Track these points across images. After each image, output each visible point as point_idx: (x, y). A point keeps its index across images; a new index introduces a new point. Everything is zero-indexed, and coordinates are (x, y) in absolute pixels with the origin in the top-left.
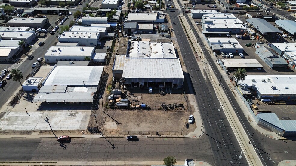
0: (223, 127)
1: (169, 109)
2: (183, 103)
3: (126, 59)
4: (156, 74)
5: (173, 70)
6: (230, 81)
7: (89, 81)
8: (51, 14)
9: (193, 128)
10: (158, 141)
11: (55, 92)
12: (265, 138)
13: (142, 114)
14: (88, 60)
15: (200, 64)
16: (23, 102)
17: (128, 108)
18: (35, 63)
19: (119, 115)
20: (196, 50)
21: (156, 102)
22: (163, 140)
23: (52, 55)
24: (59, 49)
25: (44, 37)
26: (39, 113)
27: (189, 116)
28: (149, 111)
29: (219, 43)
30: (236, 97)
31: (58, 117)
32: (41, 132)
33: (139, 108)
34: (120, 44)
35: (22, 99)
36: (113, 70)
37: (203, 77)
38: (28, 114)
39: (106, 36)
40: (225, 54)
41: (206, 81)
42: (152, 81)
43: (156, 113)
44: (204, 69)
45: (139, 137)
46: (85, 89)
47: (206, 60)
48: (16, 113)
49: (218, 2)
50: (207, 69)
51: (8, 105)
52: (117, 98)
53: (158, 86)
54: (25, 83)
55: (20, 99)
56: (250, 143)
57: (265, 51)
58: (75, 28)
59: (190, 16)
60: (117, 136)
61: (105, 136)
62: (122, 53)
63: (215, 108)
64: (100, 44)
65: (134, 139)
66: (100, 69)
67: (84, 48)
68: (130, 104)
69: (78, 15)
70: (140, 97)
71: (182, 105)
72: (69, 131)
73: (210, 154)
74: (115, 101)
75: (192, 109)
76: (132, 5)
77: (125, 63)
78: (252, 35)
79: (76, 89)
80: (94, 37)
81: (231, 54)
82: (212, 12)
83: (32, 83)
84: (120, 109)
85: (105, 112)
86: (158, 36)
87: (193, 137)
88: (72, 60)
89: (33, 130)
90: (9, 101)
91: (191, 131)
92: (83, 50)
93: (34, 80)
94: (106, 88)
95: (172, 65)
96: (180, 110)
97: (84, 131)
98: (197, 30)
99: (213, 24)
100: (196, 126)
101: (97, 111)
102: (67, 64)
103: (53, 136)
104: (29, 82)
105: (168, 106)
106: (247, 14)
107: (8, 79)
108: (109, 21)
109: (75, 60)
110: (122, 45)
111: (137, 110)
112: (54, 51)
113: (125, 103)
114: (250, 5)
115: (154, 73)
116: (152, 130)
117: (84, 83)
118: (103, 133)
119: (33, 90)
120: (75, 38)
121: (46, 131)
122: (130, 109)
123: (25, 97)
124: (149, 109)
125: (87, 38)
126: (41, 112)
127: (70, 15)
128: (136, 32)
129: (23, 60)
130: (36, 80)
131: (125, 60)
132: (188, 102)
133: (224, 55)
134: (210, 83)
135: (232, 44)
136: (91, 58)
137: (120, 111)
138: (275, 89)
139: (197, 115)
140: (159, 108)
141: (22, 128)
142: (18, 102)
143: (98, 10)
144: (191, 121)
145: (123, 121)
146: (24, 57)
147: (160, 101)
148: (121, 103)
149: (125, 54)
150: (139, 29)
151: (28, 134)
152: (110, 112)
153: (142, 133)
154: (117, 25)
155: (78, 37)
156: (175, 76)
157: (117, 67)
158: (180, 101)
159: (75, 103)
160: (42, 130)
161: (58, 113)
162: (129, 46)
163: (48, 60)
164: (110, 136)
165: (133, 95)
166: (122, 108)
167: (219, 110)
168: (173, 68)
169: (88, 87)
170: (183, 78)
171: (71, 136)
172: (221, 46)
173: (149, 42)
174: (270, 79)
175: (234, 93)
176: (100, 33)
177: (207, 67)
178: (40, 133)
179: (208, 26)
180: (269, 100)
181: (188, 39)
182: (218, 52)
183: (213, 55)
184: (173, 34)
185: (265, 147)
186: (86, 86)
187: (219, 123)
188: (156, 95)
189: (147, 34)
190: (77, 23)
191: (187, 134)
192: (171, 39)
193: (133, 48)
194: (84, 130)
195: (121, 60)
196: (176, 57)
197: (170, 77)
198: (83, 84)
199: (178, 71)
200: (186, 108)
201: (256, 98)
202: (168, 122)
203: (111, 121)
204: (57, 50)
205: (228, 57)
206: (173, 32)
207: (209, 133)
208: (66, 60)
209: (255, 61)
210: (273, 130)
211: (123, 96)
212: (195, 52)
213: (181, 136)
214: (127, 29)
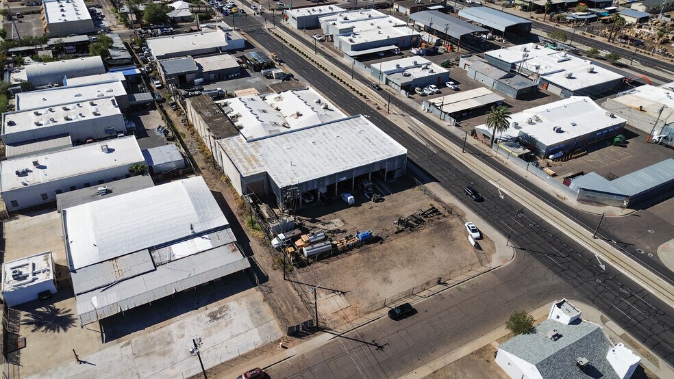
0: (534, 225)
1: (417, 226)
2: (432, 205)
4: (347, 160)
5: (370, 141)
6: (473, 138)
7: (202, 221)
9: (489, 247)
10: (451, 296)
11: (125, 277)
13: (374, 253)
14: (142, 173)
16: (36, 339)
17: (335, 252)
19: (328, 275)
20: (364, 94)
21: (380, 219)
22: (460, 290)
23: (25, 184)
24: (35, 163)
26: (117, 347)
28: (381, 243)
29: (400, 70)
33: (357, 245)
35: (24, 332)
36: (241, 177)
37: (420, 143)
38: (85, 362)
39: (132, 103)
40: (422, 89)
42: (345, 178)
43: (398, 242)
44: (409, 128)
45: (413, 302)
46: (201, 244)
47: (397, 108)
48: (43, 374)
50: (415, 126)
52: (298, 237)
54: (7, 285)
55: (18, 336)
56: (595, 238)
57: (489, 69)
58: (29, 100)
59: (291, 25)
60: (363, 320)
61: (339, 331)
62: (226, 132)
63: (493, 196)
64: (133, 125)
65: (403, 312)
68: (335, 242)
70: (337, 220)
73: (556, 282)
74: (297, 247)
75: (457, 211)
76: (133, 18)
77: (257, 155)
78: (437, 45)
79: (179, 250)
81: (433, 86)
82: (334, 11)
83: (30, 278)
84: (318, 261)
85: (291, 278)
86: (257, 78)
87: (504, 262)
88: (100, 182)
91: (491, 254)
92: (109, 150)
93: (30, 267)
95: (360, 133)
96: (437, 220)
97: (279, 341)
98: (330, 52)
99: (355, 34)
100: (491, 241)
101: (270, 283)
102: (94, 197)
104: (18, 276)
105: (409, 220)
106: (396, 6)
108: (111, 64)
110: (208, 114)
111: (356, 250)
112: (23, 174)
113: (323, 244)
115: (339, 159)
116: (421, 280)
117: (192, 229)
118: (329, 326)
119: (40, 294)
120: (52, 124)
122: (340, 253)
123: (29, 323)
124: (378, 240)
125: (91, 117)
126: (121, 344)
128: (201, 80)
131: (249, 146)
132: (437, 199)
133: (422, 92)
134: (443, 151)
135: (423, 66)
136: (147, 165)
137: (321, 266)
138: (559, 131)
139: (474, 219)
140: (396, 230)
142: (21, 345)
144: (477, 235)
145: (348, 283)
147: (385, 214)
148: (315, 246)
149: (236, 134)
150: (206, 70)
152: (300, 275)
153: (411, 294)
154: (137, 71)
155: (62, 121)
156: (387, 154)
157: (245, 168)
158: (423, 201)
159: (200, 287)
161: (173, 325)
162: (222, 112)
163: (14, 203)
164: (350, 327)
165: (319, 221)
167: (502, 197)
168: (367, 138)
169: (206, 236)
170: (406, 152)
172: (405, 75)
173: (257, 94)
174: (538, 116)
175: (496, 157)
176: (119, 99)
177: (411, 123)
179: (351, 41)
180: (561, 153)
181: (327, 74)
182: (408, 89)
183: (403, 95)
184: (287, 69)
185: (619, 235)
186: (200, 235)
187: (522, 220)
188: (365, 206)
189: (228, 79)
190: (17, 85)
191: (489, 261)
193: (237, 116)
194: (278, 338)
195: (240, 150)
197: (379, 158)
198: (190, 233)
199: (382, 142)
200: (446, 214)
202: (435, 251)
204: (31, 167)
205: (430, 94)
206: (283, 64)
207: (521, 245)
208: (87, 185)
209: (482, 91)
210: (606, 202)
212: (366, 98)
213: (483, 269)
214: (174, 75)
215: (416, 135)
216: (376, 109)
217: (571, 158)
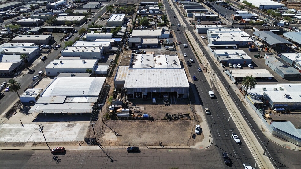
1: (174, 119)
2: (189, 113)
3: (128, 70)
4: (160, 84)
5: (177, 79)
6: (239, 91)
7: (90, 92)
8: (57, 32)
9: (200, 139)
10: (161, 152)
11: (53, 103)
12: (281, 149)
13: (145, 124)
14: (90, 72)
15: (207, 75)
16: (18, 114)
17: (129, 118)
18: (35, 76)
19: (120, 126)
21: (160, 112)
22: (167, 151)
24: (61, 62)
25: (48, 52)
26: (35, 124)
27: (195, 126)
28: (152, 121)
29: (226, 54)
30: (247, 106)
31: (55, 128)
32: (35, 144)
33: (141, 119)
34: (123, 56)
35: (18, 111)
36: (115, 80)
37: (210, 87)
38: (23, 125)
39: (110, 50)
42: (155, 91)
43: (159, 123)
44: (211, 80)
45: (141, 148)
46: (84, 100)
47: (213, 71)
49: (223, 19)
50: (214, 80)
51: (4, 117)
52: (118, 108)
53: (162, 96)
54: (23, 95)
55: (16, 111)
56: (264, 155)
57: (275, 61)
58: (79, 43)
59: (196, 31)
60: (116, 147)
61: (104, 147)
62: (125, 64)
63: (224, 118)
64: (104, 57)
65: (134, 150)
66: (102, 80)
67: (87, 61)
68: (132, 115)
69: (83, 32)
70: (143, 107)
71: (187, 115)
72: (65, 143)
73: (220, 166)
74: (116, 112)
75: (199, 120)
76: (137, 22)
77: (128, 74)
78: (260, 47)
79: (76, 100)
80: (98, 50)
81: (239, 64)
82: (217, 27)
83: (30, 95)
84: (121, 120)
85: (105, 122)
86: (163, 49)
87: (201, 148)
88: (74, 72)
89: (26, 141)
90: (4, 114)
91: (198, 142)
92: (85, 63)
93: (33, 92)
94: (107, 99)
95: (176, 75)
96: (185, 120)
97: (80, 142)
98: (203, 43)
99: (219, 37)
100: (204, 137)
101: (97, 122)
102: (69, 76)
103: (47, 148)
104: (28, 94)
105: (172, 116)
106: (254, 28)
107: (6, 91)
108: (113, 37)
109: (76, 72)
110: (125, 57)
111: (139, 121)
112: (55, 64)
113: (126, 113)
114: (256, 20)
115: (157, 83)
116: (155, 140)
117: (84, 93)
118: (102, 144)
119: (30, 101)
120: (78, 52)
121: (40, 143)
122: (132, 120)
123: (21, 109)
124: (152, 119)
125: (90, 51)
126: (37, 124)
127: (75, 32)
128: (140, 46)
129: (24, 74)
130: (35, 91)
132: (194, 112)
133: (232, 66)
135: (239, 55)
136: (93, 70)
137: (120, 122)
138: (288, 97)
139: (204, 125)
140: (163, 118)
141: (15, 139)
142: (14, 114)
143: (103, 28)
144: (198, 132)
145: (124, 132)
146: (26, 71)
147: (165, 111)
148: (122, 113)
149: (128, 66)
150: (144, 43)
151: (20, 146)
152: (110, 123)
153: (144, 145)
154: (121, 40)
155: (81, 51)
156: (180, 85)
157: (119, 78)
158: (186, 111)
159: (74, 114)
160: (36, 141)
161: (55, 124)
162: (133, 58)
163: (49, 73)
164: (109, 147)
165: (136, 106)
166: (123, 118)
167: (229, 120)
168: (177, 78)
169: (88, 98)
170: (189, 87)
171: (66, 147)
172: (227, 57)
173: (153, 54)
174: (282, 87)
175: (244, 102)
176: (104, 47)
177: (214, 78)
178: (33, 144)
179: (214, 40)
180: (283, 109)
181: (193, 52)
182: (225, 64)
183: (220, 67)
184: (178, 48)
185: (282, 159)
186: (86, 97)
187: (229, 133)
188: (160, 105)
189: (152, 48)
190: (82, 39)
191: (193, 145)
192: (176, 52)
193: (137, 60)
194: (81, 141)
195: (124, 71)
196: (181, 67)
197: (174, 86)
198: (83, 95)
199: (182, 80)
200: (192, 118)
201: (268, 108)
202: (172, 132)
203: (110, 132)
204: (59, 63)
205: (235, 68)
206: (178, 46)
207: (217, 144)
208: (67, 72)
209: (265, 71)
210: (289, 140)
211: (125, 106)
212: (201, 63)
213: (187, 147)
214: (131, 43)
215: (211, 83)
216: (202, 69)
217: (289, 114)
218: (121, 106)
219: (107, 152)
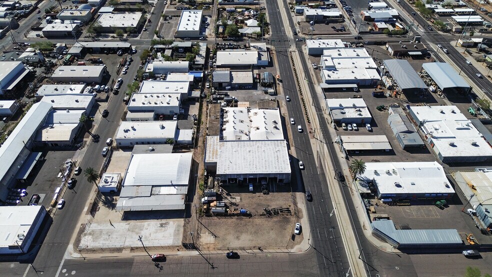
0: (333, 238)
1: (273, 215)
2: (290, 206)
4: (258, 167)
5: (278, 159)
6: (348, 170)
7: (178, 180)
8: (107, 54)
9: (299, 240)
10: (260, 257)
11: (138, 196)
12: (377, 251)
13: (243, 222)
14: (171, 143)
15: (314, 144)
16: (102, 209)
17: (225, 215)
18: (104, 150)
19: (216, 225)
20: (310, 119)
21: (258, 205)
22: (266, 256)
23: (125, 137)
24: (132, 127)
25: (106, 100)
26: (125, 224)
27: (295, 223)
28: (250, 218)
29: (341, 108)
30: (353, 195)
31: (147, 229)
32: (132, 249)
33: (237, 215)
34: (210, 116)
35: (101, 204)
36: (204, 162)
37: (315, 164)
38: (113, 226)
39: (189, 97)
40: (347, 126)
41: (319, 170)
42: (252, 177)
43: (258, 221)
44: (318, 151)
45: (240, 252)
46: (173, 190)
47: (322, 135)
48: (99, 224)
50: (322, 152)
51: (87, 214)
52: (212, 201)
53: (260, 182)
54: (101, 184)
55: (98, 206)
56: (360, 258)
57: (399, 122)
59: (306, 52)
60: (215, 252)
61: (202, 252)
62: (214, 132)
63: (327, 212)
64: (183, 112)
65: (234, 256)
66: (187, 157)
67: (164, 124)
68: (228, 210)
69: (148, 57)
70: (239, 198)
71: (288, 211)
72: (162, 248)
73: (315, 272)
74: (210, 206)
75: (300, 214)
76: (221, 30)
77: (219, 150)
78: (388, 89)
79: (164, 190)
80: (175, 103)
81: (355, 125)
82: (337, 46)
83: (109, 183)
84: (216, 216)
85: (200, 220)
86: (258, 93)
87: (299, 251)
88: (152, 144)
89: (122, 246)
90: (86, 209)
91: (297, 244)
92: (163, 128)
93: (111, 178)
94: (198, 185)
95: (276, 152)
96: (286, 216)
97: (178, 246)
98: (314, 79)
99: (336, 70)
100: (303, 238)
101: (190, 219)
103: (146, 254)
104: (106, 182)
105: (271, 210)
107: (76, 175)
108: (192, 68)
109: (154, 143)
110: (213, 118)
111: (236, 217)
112: (126, 131)
113: (221, 209)
114: (394, 26)
115: (255, 166)
116: (254, 244)
117: (171, 182)
118: (200, 249)
119: (111, 191)
120: (149, 105)
121: (137, 248)
122: (228, 216)
123: (103, 201)
124: (249, 215)
125: (165, 105)
126: (127, 223)
127: (134, 53)
128: (229, 87)
129: (88, 143)
130: (113, 178)
131: (219, 144)
132: (295, 204)
133: (345, 128)
134: (323, 174)
135: (357, 109)
136: (174, 141)
137: (216, 219)
138: (398, 186)
139: (305, 222)
140: (261, 213)
142: (97, 209)
143: (172, 45)
144: (297, 232)
145: (221, 232)
146: (88, 137)
147: (263, 203)
148: (217, 209)
149: (217, 135)
150: (234, 82)
151: (119, 253)
152: (205, 220)
153: (243, 249)
154: (202, 75)
155: (153, 105)
156: (281, 170)
157: (209, 157)
158: (287, 202)
160: (132, 246)
161: (146, 223)
162: (222, 117)
163: (120, 144)
164: (208, 252)
165: (230, 195)
166: (218, 215)
167: (331, 215)
168: (278, 156)
169: (176, 187)
170: (290, 172)
171: (165, 253)
172: (342, 113)
173: (248, 107)
174: (395, 169)
175: (351, 189)
176: (182, 94)
177: (321, 148)
178: (131, 250)
179: (329, 75)
180: (390, 200)
181: (300, 97)
182: (338, 123)
183: (331, 128)
184: (280, 88)
185: (376, 263)
186: (174, 186)
187: (329, 233)
188: (258, 194)
189: (245, 89)
190: (147, 73)
191: (292, 248)
192: (277, 97)
193: (227, 122)
195: (214, 145)
196: (283, 139)
197: (274, 171)
198: (170, 184)
199: (284, 161)
200: (293, 213)
201: (376, 197)
202: (271, 232)
203: (207, 233)
204: (130, 129)
205: (350, 131)
206: (281, 83)
207: (316, 247)
208: (143, 143)
209: (384, 138)
210: (387, 241)
211: (219, 198)
212: (309, 122)
213: (286, 251)
214: (217, 82)
215: (318, 158)
216: (309, 132)
217: (396, 205)
218: (214, 198)
219: (207, 258)
